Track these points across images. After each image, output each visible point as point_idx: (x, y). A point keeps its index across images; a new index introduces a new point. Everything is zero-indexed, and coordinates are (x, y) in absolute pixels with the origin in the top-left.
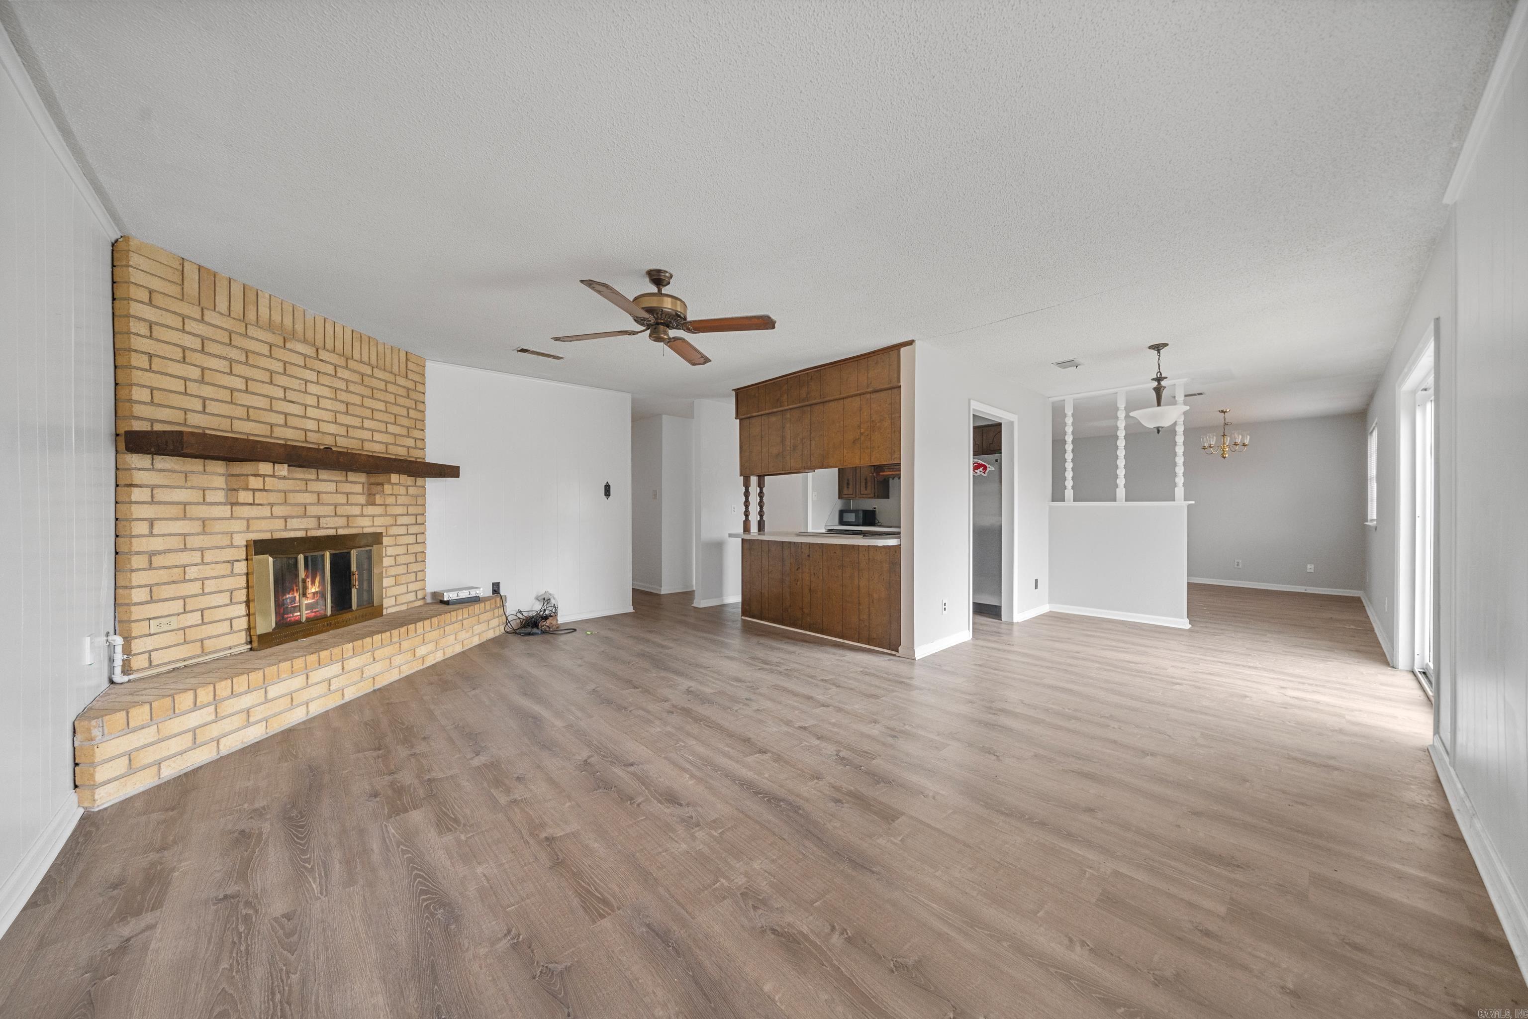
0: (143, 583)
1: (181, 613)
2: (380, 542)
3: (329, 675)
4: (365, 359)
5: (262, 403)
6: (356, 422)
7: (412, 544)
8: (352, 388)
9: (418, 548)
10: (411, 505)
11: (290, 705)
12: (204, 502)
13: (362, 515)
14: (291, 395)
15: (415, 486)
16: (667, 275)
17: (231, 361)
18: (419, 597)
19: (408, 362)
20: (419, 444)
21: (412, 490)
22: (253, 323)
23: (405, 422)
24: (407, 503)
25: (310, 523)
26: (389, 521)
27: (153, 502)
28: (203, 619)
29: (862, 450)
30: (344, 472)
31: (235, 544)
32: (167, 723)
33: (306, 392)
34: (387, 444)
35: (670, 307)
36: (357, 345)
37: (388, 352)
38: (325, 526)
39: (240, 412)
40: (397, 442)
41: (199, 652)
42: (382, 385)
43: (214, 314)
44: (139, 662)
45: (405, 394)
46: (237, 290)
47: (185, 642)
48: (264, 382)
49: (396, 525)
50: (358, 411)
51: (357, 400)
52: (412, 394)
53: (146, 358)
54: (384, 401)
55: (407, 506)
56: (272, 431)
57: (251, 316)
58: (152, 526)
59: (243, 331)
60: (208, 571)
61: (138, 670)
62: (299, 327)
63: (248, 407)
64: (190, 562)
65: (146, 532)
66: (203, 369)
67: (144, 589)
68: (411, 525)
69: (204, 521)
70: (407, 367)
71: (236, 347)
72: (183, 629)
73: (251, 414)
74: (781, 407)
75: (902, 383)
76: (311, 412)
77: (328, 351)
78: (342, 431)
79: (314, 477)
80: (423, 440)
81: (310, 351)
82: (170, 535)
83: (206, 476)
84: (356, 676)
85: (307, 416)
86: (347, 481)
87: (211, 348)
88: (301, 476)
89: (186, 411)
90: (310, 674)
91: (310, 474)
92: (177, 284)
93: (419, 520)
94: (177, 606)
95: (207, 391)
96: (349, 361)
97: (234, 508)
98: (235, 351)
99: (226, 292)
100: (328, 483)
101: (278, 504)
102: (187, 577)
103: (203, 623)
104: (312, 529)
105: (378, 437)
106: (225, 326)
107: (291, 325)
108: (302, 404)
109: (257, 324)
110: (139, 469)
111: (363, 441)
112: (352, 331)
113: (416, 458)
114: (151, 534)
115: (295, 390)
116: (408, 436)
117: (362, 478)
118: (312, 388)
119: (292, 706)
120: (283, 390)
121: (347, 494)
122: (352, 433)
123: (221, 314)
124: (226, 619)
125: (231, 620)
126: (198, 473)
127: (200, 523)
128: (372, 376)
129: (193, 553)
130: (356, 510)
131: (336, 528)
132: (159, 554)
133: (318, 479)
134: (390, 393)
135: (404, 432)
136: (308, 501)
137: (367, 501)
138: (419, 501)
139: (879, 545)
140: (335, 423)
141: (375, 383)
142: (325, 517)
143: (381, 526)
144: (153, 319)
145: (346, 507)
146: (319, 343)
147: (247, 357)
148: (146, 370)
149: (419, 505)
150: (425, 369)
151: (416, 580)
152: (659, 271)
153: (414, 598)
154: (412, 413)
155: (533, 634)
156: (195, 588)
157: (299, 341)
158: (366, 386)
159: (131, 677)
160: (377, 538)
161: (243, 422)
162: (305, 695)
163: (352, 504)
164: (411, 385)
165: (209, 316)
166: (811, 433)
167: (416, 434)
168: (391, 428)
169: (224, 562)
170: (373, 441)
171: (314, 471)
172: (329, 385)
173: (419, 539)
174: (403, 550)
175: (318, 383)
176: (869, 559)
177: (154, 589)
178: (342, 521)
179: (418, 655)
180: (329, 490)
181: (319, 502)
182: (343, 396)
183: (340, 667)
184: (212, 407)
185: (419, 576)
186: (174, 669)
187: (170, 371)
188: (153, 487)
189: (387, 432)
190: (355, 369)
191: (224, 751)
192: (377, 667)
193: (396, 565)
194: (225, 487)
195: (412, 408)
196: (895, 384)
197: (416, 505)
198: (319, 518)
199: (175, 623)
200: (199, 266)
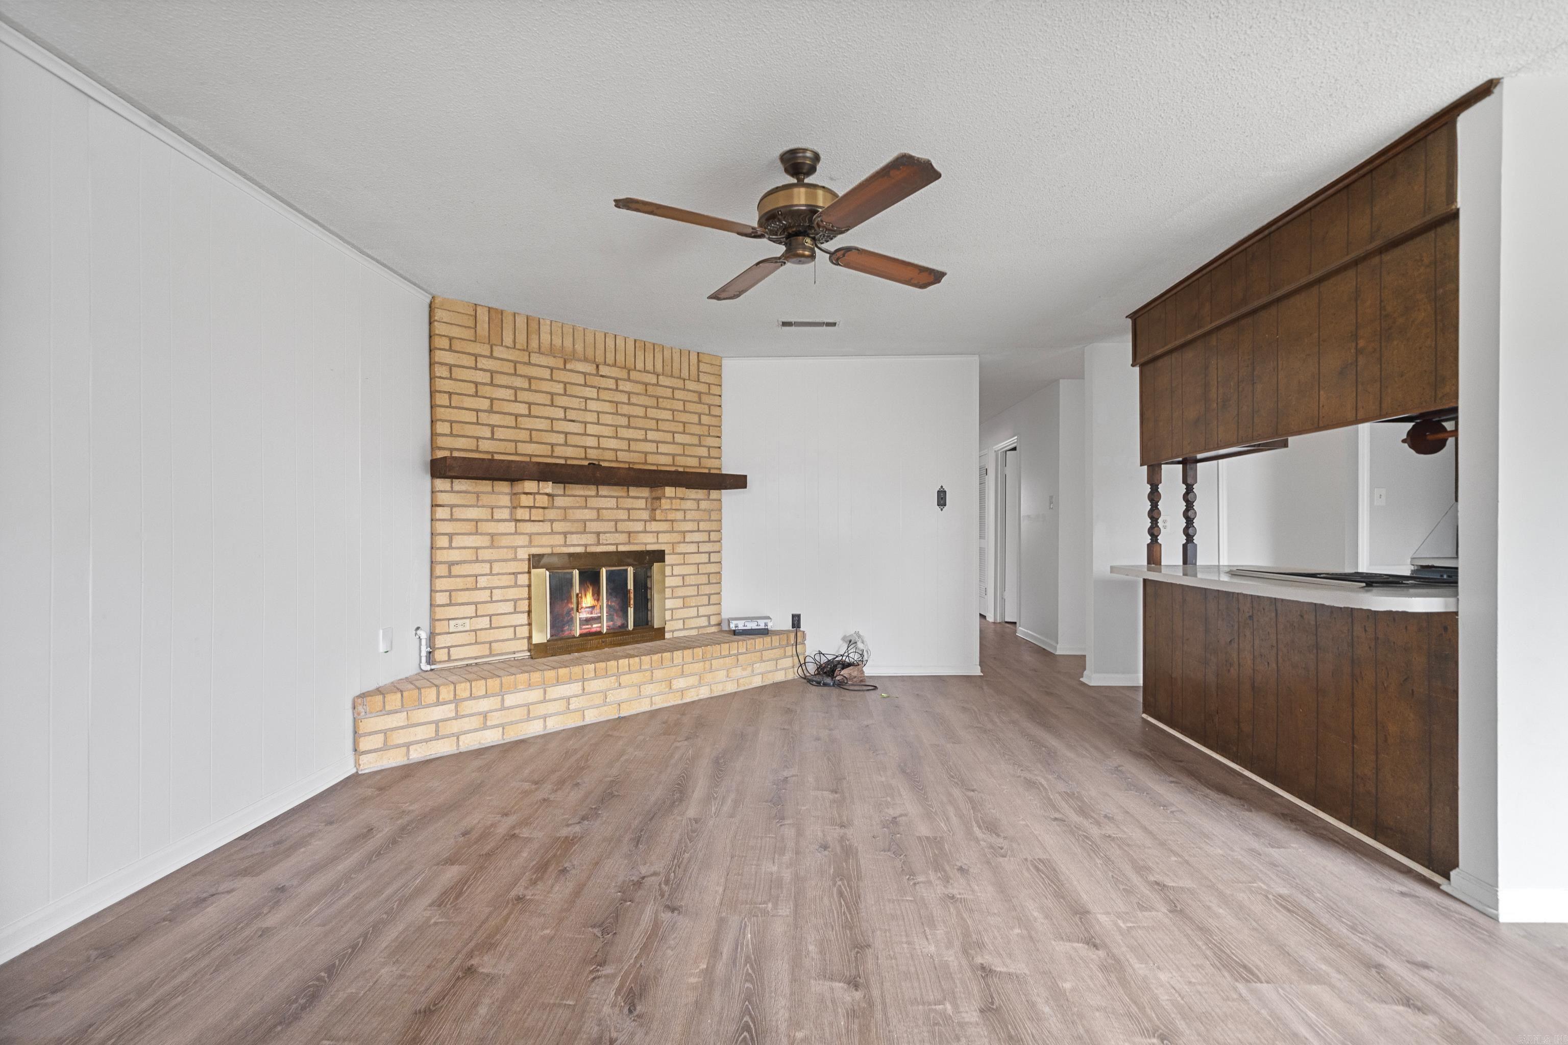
0: (444, 588)
1: (474, 617)
2: (663, 560)
3: (568, 694)
4: (649, 367)
5: (543, 424)
6: (640, 435)
7: (705, 563)
8: (634, 400)
9: (712, 568)
10: (702, 520)
11: (526, 717)
12: (492, 519)
13: (645, 532)
14: (571, 415)
15: (708, 499)
16: (809, 154)
17: (516, 389)
18: (712, 623)
19: (700, 364)
20: (714, 453)
21: (704, 505)
22: (535, 350)
23: (696, 430)
24: (697, 518)
25: (590, 539)
26: (676, 537)
27: (452, 520)
28: (491, 624)
29: (1360, 388)
30: (626, 488)
31: (519, 557)
32: (415, 712)
33: (586, 410)
34: (674, 456)
35: (803, 202)
36: (640, 354)
37: (676, 357)
38: (605, 542)
39: (524, 435)
40: (686, 453)
41: (487, 653)
42: (668, 393)
43: (501, 348)
44: (440, 655)
45: (696, 399)
46: (521, 322)
47: (476, 643)
48: (545, 405)
49: (684, 542)
50: (640, 423)
51: (640, 411)
52: (705, 399)
53: (447, 396)
54: (670, 410)
55: (698, 521)
56: (553, 451)
57: (534, 344)
58: (451, 541)
59: (526, 359)
60: (496, 581)
61: (440, 662)
62: (579, 347)
63: (531, 430)
64: (480, 572)
65: (447, 545)
66: (492, 400)
67: (445, 593)
68: (704, 542)
69: (492, 535)
70: (698, 369)
71: (521, 376)
72: (475, 631)
73: (533, 436)
74: (1199, 327)
75: (1462, 201)
76: (591, 429)
77: (609, 365)
78: (624, 445)
79: (593, 493)
80: (720, 448)
81: (590, 368)
82: (465, 548)
83: (494, 496)
84: (598, 700)
85: (587, 433)
86: (628, 497)
87: (500, 380)
88: (582, 493)
89: (478, 438)
90: (547, 689)
91: (590, 491)
92: (471, 328)
93: (714, 535)
94: (470, 610)
95: (495, 419)
96: (631, 373)
97: (518, 524)
98: (519, 379)
99: (512, 326)
100: (609, 499)
101: (558, 520)
102: (478, 586)
103: (491, 628)
104: (591, 545)
105: (663, 448)
106: (510, 358)
107: (571, 346)
108: (582, 422)
109: (540, 352)
110: (442, 492)
111: (646, 454)
112: (635, 341)
113: (710, 469)
114: (450, 547)
115: (575, 409)
116: (700, 445)
117: (645, 492)
118: (592, 405)
119: (529, 718)
120: (563, 410)
121: (629, 510)
122: (634, 446)
123: (507, 347)
124: (511, 626)
125: (515, 627)
126: (488, 493)
127: (488, 537)
128: (657, 385)
129: (483, 565)
130: (639, 526)
131: (617, 545)
132: (457, 564)
133: (597, 496)
134: (678, 400)
135: (695, 440)
136: (588, 517)
137: (650, 516)
138: (715, 516)
139: (1373, 609)
140: (616, 437)
141: (660, 391)
142: (605, 533)
143: (667, 543)
144: (452, 362)
145: (627, 523)
146: (600, 359)
147: (530, 384)
148: (447, 407)
149: (712, 521)
150: (721, 369)
151: (709, 604)
152: (793, 152)
153: (706, 624)
154: (705, 419)
155: (825, 685)
156: (484, 595)
157: (579, 360)
158: (650, 396)
159: (433, 667)
160: (659, 556)
161: (527, 444)
162: (542, 709)
163: (633, 520)
164: (703, 388)
165: (499, 352)
166: (1254, 370)
167: (710, 441)
168: (679, 438)
169: (510, 574)
170: (657, 453)
171: (594, 487)
172: (611, 399)
173: (714, 557)
174: (692, 569)
175: (598, 399)
176: (1377, 639)
177: (453, 594)
178: (623, 538)
179: (674, 687)
180: (609, 506)
181: (599, 519)
182: (625, 409)
183: (580, 688)
184: (500, 433)
185: (714, 599)
186: (467, 665)
187: (465, 405)
188: (452, 507)
189: (674, 443)
190: (638, 380)
191: (463, 748)
192: (624, 694)
193: (684, 586)
194: (510, 505)
195: (704, 414)
196: (1440, 210)
197: (710, 520)
198: (598, 534)
199: (468, 624)
200: (489, 308)
